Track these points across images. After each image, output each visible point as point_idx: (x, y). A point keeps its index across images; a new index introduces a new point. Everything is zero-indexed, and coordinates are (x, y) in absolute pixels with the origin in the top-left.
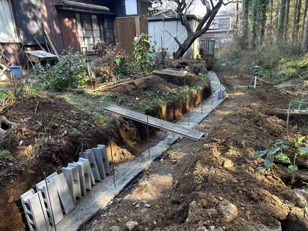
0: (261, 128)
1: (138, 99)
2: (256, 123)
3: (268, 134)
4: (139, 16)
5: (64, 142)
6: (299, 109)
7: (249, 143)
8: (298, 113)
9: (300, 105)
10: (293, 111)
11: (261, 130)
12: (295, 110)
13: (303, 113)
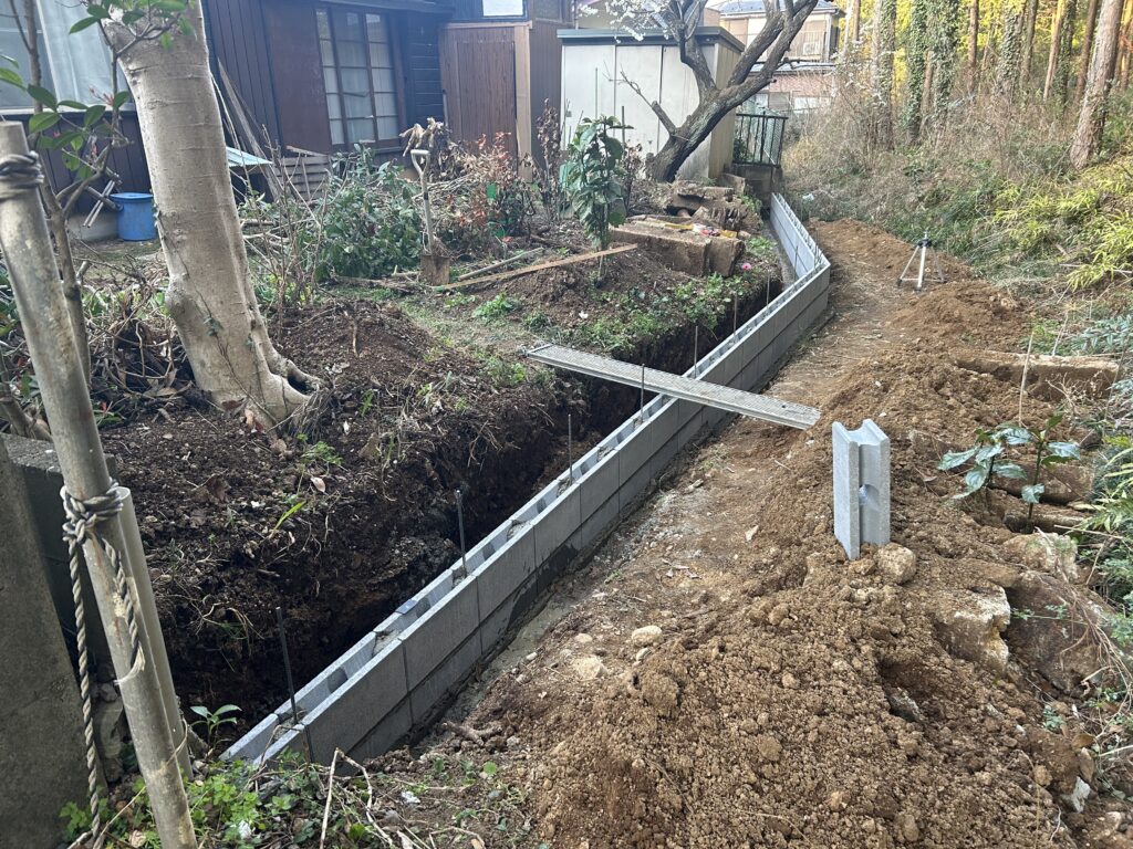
0: (951, 401)
1: (586, 316)
2: (937, 389)
3: (971, 416)
4: (531, 22)
5: (442, 431)
6: (1053, 353)
7: (924, 436)
8: (1050, 364)
9: (1057, 341)
10: (1037, 357)
11: (951, 407)
12: (1042, 357)
13: (1063, 365)
